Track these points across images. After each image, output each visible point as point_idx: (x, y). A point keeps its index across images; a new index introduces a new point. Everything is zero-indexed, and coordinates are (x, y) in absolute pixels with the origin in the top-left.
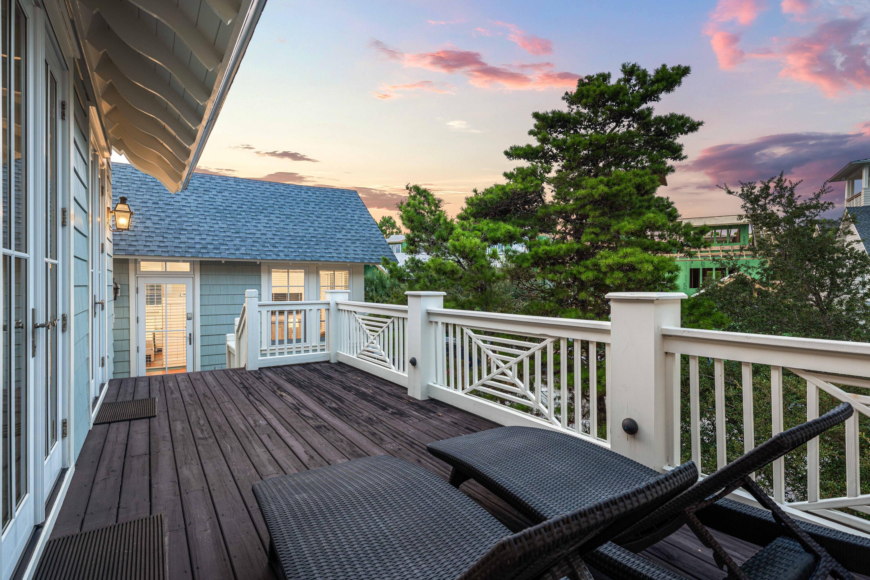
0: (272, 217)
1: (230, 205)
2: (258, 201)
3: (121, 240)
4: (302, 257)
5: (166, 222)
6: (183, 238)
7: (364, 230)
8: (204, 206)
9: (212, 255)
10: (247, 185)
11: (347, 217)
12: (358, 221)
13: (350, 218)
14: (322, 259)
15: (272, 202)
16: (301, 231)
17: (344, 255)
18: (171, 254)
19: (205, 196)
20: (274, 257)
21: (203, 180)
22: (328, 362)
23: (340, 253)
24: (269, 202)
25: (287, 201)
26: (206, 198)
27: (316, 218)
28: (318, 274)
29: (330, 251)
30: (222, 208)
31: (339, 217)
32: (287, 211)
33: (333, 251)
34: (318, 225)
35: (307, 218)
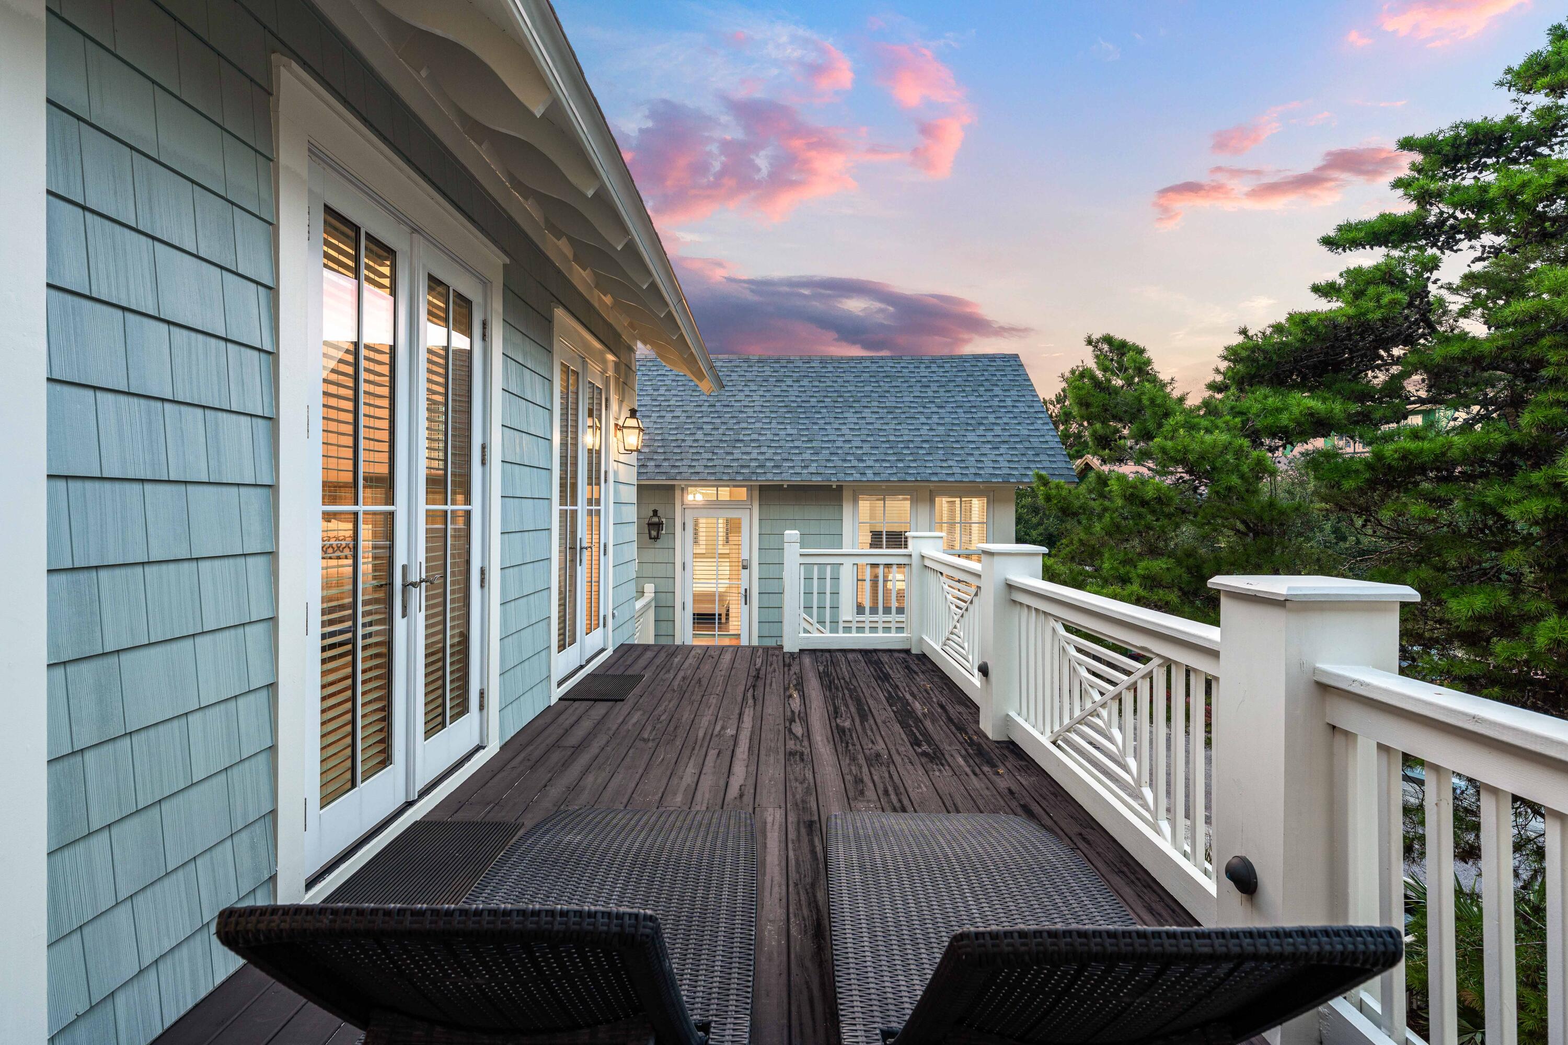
0: (867, 413)
1: (808, 399)
2: (850, 389)
3: (665, 459)
4: (901, 476)
5: (721, 431)
6: (737, 454)
7: (1019, 423)
8: (771, 404)
9: (770, 476)
10: (836, 365)
11: (991, 403)
12: (1010, 409)
13: (997, 404)
14: (934, 478)
15: (870, 388)
16: (907, 432)
17: (973, 471)
18: (719, 476)
19: (777, 389)
20: (857, 477)
21: (778, 365)
22: (907, 651)
23: (967, 467)
24: (866, 389)
25: (894, 384)
26: (777, 391)
27: (935, 410)
28: (932, 501)
29: (951, 463)
30: (795, 405)
31: (978, 404)
32: (890, 402)
33: (956, 464)
34: (937, 421)
35: (921, 410)
